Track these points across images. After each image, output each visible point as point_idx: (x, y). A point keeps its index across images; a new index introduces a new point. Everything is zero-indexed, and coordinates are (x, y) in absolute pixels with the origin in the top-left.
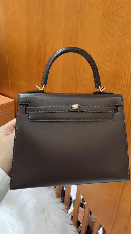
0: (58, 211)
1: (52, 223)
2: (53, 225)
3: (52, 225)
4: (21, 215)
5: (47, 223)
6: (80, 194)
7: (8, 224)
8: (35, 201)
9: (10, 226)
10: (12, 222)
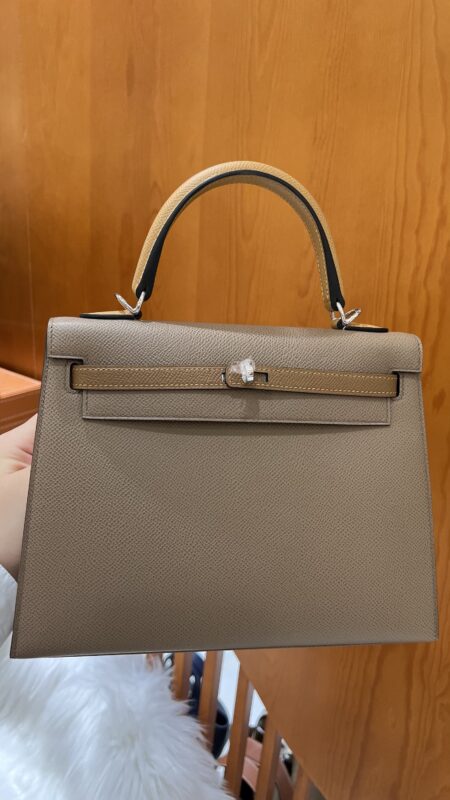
0: (179, 741)
1: (156, 781)
2: (160, 783)
3: (157, 787)
4: (58, 756)
5: (140, 777)
6: (251, 686)
7: (15, 787)
8: (104, 706)
9: (19, 792)
10: (26, 778)
